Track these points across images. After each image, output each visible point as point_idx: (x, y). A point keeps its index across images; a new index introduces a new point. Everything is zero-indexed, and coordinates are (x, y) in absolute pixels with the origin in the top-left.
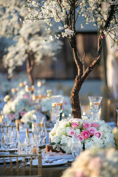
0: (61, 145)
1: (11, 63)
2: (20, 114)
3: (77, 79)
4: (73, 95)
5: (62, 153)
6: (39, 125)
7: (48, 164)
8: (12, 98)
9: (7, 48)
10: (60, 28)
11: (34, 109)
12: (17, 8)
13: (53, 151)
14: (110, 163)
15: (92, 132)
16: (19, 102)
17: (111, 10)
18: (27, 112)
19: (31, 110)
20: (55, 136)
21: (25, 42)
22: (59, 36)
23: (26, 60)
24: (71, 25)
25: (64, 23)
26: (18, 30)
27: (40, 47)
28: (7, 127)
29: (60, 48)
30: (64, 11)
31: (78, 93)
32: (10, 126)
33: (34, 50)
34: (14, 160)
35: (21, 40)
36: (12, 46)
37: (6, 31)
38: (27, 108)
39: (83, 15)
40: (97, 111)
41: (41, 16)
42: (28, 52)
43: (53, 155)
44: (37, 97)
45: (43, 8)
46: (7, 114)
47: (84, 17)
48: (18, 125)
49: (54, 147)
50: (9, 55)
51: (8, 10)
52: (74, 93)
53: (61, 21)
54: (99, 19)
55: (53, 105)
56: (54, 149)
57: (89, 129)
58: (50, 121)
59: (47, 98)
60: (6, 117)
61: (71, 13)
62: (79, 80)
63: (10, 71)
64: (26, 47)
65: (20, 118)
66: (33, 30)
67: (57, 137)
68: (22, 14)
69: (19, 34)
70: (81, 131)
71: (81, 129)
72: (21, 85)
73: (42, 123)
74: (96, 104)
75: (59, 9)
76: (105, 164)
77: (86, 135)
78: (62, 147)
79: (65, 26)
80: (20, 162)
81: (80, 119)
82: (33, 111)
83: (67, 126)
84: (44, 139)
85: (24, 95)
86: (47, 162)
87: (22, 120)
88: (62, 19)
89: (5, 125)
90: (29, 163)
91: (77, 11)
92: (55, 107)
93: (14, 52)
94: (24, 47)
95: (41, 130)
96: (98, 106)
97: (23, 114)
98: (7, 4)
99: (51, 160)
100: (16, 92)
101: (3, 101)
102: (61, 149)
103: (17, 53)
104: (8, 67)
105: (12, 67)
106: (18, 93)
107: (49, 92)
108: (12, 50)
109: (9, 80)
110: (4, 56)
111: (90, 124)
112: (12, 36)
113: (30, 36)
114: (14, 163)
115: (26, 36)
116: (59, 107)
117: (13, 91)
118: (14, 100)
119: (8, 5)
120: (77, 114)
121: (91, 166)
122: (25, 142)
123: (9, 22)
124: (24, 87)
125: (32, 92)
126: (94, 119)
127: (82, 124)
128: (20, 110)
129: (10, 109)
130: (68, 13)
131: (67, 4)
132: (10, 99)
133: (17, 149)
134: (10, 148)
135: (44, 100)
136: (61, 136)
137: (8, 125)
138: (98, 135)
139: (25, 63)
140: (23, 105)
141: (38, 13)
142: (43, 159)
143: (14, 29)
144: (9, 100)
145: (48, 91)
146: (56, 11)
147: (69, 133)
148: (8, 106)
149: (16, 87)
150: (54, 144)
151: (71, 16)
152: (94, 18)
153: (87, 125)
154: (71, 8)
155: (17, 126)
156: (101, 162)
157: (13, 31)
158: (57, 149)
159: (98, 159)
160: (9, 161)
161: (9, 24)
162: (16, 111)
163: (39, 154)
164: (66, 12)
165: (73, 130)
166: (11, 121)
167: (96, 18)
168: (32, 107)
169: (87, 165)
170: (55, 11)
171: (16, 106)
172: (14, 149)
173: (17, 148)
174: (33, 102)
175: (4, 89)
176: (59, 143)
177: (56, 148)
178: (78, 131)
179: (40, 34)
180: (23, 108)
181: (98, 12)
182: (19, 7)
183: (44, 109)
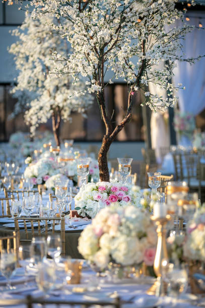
0: (87, 210)
1: (34, 121)
2: (43, 178)
3: (106, 139)
4: (101, 156)
5: (87, 219)
6: (63, 188)
7: (72, 229)
8: (34, 160)
9: (30, 102)
10: (87, 83)
11: (60, 173)
12: (41, 57)
13: (78, 216)
14: (128, 219)
15: (120, 196)
16: (42, 165)
17: (143, 65)
18: (51, 176)
19: (56, 174)
20: (80, 200)
21: (50, 96)
22: (86, 91)
23: (51, 117)
24: (99, 80)
25: (92, 78)
26: (43, 82)
27: (68, 102)
28: (29, 192)
29: (91, 102)
30: (91, 65)
31: (106, 155)
32: (31, 192)
33: (61, 105)
34: (36, 225)
35: (45, 93)
36: (36, 100)
37: (29, 83)
38: (51, 172)
39: (112, 69)
40: (126, 173)
41: (67, 70)
42: (54, 107)
43: (77, 221)
44: (63, 159)
45: (69, 62)
46: (28, 177)
47: (113, 71)
48: (41, 189)
49: (79, 212)
50: (31, 111)
51: (31, 59)
52: (102, 154)
53: (88, 76)
54: (129, 74)
55: (79, 167)
56: (79, 214)
57: (117, 193)
58: (77, 187)
59: (74, 161)
60: (27, 181)
61: (99, 67)
62: (108, 140)
63: (33, 129)
64: (52, 101)
65: (44, 182)
66: (60, 83)
67: (82, 201)
68: (48, 63)
69: (43, 87)
70: (108, 195)
71: (108, 193)
72: (45, 146)
73: (66, 186)
74: (125, 166)
75: (86, 63)
76: (123, 220)
77: (114, 199)
78: (88, 213)
79: (93, 81)
80: (42, 227)
81: (108, 182)
82: (58, 175)
83: (93, 190)
84: (69, 204)
85: (48, 157)
86: (70, 227)
87: (45, 185)
88: (89, 73)
89: (26, 189)
90: (51, 228)
91: (105, 65)
92: (81, 168)
93: (38, 107)
94: (49, 101)
95: (64, 193)
96: (128, 169)
97: (47, 178)
98: (30, 52)
99: (75, 225)
100: (40, 154)
101: (24, 163)
102: (86, 214)
103: (41, 108)
104: (31, 125)
105: (35, 125)
106: (42, 156)
107: (77, 154)
108: (35, 105)
109: (32, 140)
110: (27, 112)
111: (118, 188)
112: (35, 88)
113: (57, 88)
114: (36, 228)
115: (52, 89)
116: (85, 169)
117: (36, 152)
118: (36, 162)
119: (31, 54)
120: (105, 177)
121: (109, 223)
122: (48, 206)
123: (33, 72)
124: (48, 148)
125: (57, 154)
126: (123, 182)
127: (110, 188)
128: (44, 174)
129: (32, 172)
130: (96, 67)
131: (95, 57)
132: (32, 162)
133: (39, 215)
134: (32, 214)
135: (71, 163)
136: (87, 200)
137: (30, 190)
138: (126, 199)
139: (49, 120)
140: (47, 168)
141: (63, 67)
142: (66, 224)
143: (38, 80)
144: (30, 162)
145: (75, 153)
146: (83, 65)
147: (95, 197)
148: (30, 169)
149: (40, 149)
150: (78, 208)
151: (99, 70)
152: (124, 73)
153: (116, 189)
154: (99, 62)
155: (39, 191)
156: (119, 219)
157: (37, 83)
158: (82, 215)
159: (116, 216)
160: (30, 226)
161: (32, 75)
162: (39, 175)
163: (61, 218)
164: (94, 66)
165: (100, 194)
166: (33, 185)
167: (126, 73)
168: (57, 171)
169: (106, 221)
170: (81, 65)
171: (39, 170)
172: (36, 215)
173: (38, 213)
174: (58, 166)
175: (26, 151)
176: (84, 208)
177: (81, 213)
178: (105, 195)
179: (68, 86)
180: (47, 172)
181: (128, 67)
182: (44, 55)
183: (70, 174)
